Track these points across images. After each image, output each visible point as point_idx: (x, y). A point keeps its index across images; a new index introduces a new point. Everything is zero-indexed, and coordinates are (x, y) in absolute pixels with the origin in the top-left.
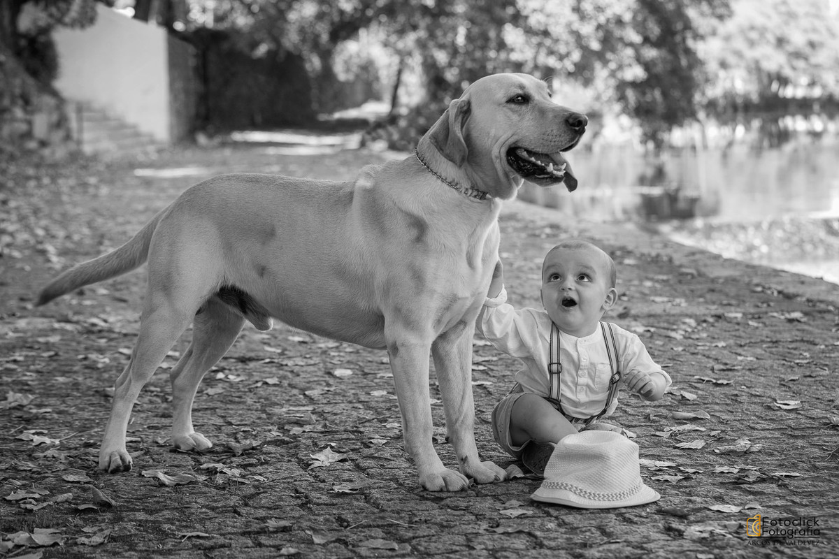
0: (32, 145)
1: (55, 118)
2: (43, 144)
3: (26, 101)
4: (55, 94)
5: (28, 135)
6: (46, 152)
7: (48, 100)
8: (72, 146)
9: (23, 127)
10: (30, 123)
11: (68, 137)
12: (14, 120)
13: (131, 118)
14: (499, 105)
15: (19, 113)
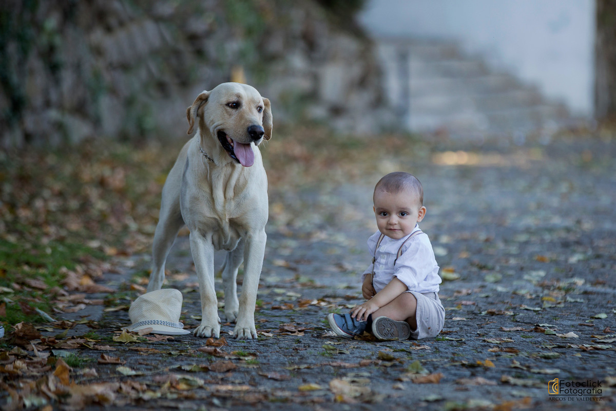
0: (318, 112)
1: (356, 71)
2: (337, 111)
3: (310, 44)
4: (359, 34)
5: (312, 96)
6: (341, 124)
7: (346, 44)
8: (387, 117)
9: (302, 84)
10: (316, 78)
11: (379, 101)
12: (289, 72)
13: (529, 72)
14: (221, 105)
15: (298, 61)
